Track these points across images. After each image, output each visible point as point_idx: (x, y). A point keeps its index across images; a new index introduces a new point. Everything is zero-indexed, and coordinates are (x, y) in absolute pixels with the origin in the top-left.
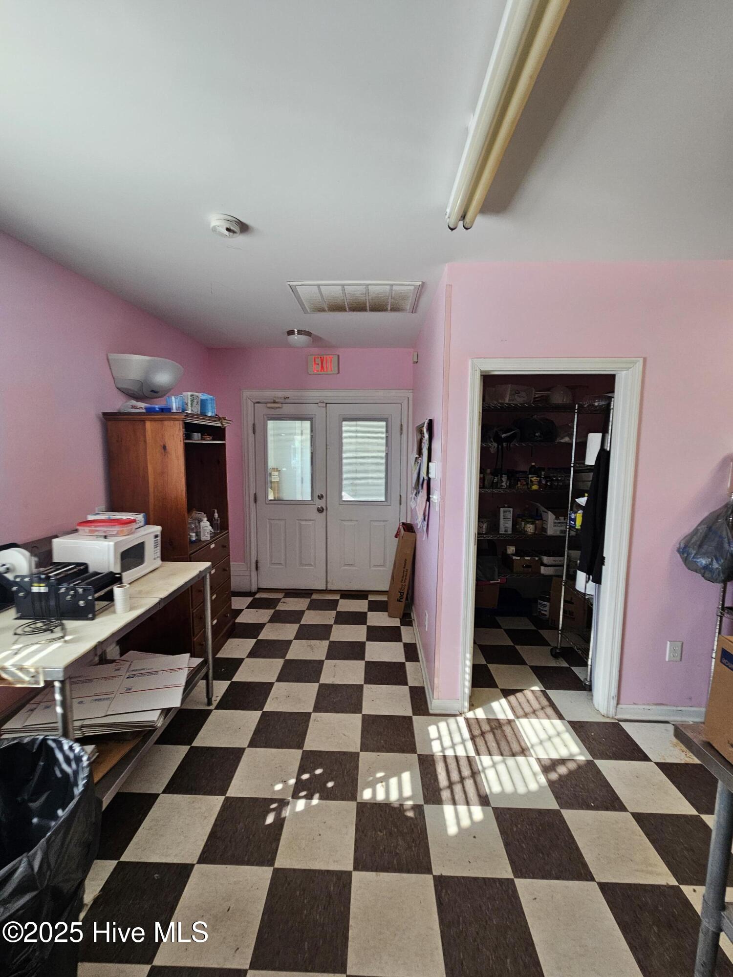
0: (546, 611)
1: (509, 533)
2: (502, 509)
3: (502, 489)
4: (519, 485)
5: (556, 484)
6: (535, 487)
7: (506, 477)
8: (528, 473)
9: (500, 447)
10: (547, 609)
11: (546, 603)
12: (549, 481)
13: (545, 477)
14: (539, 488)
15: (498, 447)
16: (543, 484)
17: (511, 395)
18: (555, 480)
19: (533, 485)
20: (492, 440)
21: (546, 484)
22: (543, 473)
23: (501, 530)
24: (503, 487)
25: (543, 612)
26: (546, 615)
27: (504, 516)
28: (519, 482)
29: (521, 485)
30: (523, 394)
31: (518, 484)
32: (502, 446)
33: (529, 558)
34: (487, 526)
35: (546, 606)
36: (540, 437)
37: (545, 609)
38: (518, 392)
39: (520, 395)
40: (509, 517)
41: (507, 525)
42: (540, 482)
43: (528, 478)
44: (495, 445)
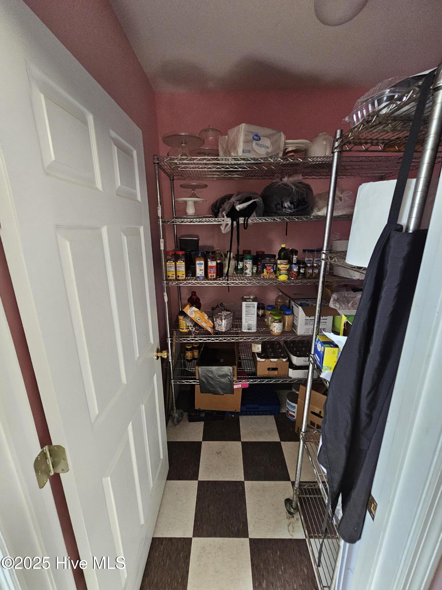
0: (294, 412)
1: (253, 331)
2: (244, 304)
3: (245, 277)
4: (265, 273)
5: (311, 271)
6: (283, 277)
7: (251, 263)
8: (277, 257)
9: (235, 223)
10: (295, 410)
11: (294, 404)
12: (303, 267)
13: (298, 263)
14: (289, 279)
15: (232, 224)
16: (295, 272)
17: (246, 142)
18: (310, 267)
19: (280, 274)
20: (225, 215)
21: (299, 272)
22: (295, 258)
23: (243, 327)
24: (248, 275)
25: (291, 413)
26: (294, 417)
27: (246, 311)
28: (264, 270)
29: (267, 273)
30: (267, 142)
31: (263, 272)
32: (238, 223)
33: (276, 360)
34: (227, 324)
35: (294, 407)
36: (290, 208)
37: (293, 410)
38: (257, 138)
39: (259, 142)
40: (252, 312)
41: (250, 322)
42: (289, 270)
43: (276, 264)
44: (229, 221)
